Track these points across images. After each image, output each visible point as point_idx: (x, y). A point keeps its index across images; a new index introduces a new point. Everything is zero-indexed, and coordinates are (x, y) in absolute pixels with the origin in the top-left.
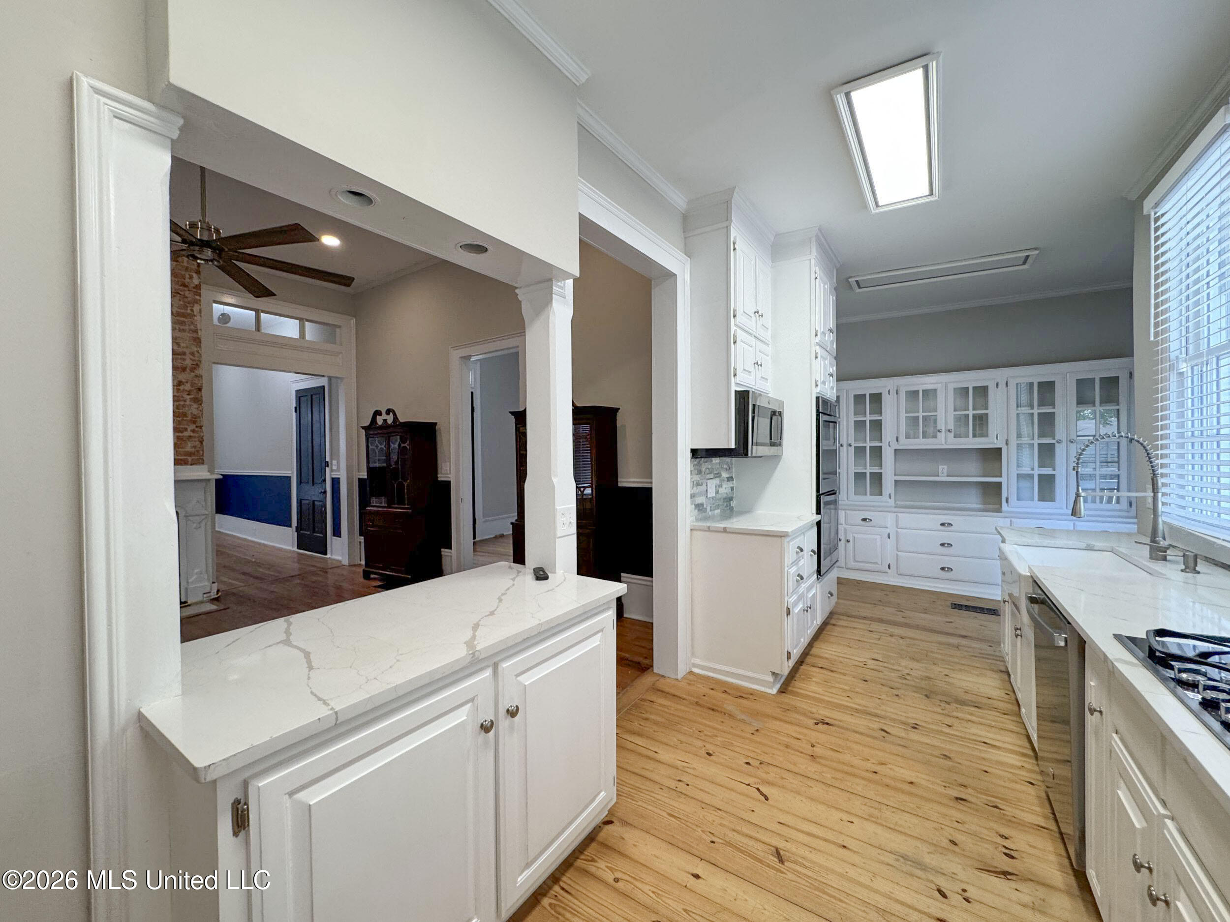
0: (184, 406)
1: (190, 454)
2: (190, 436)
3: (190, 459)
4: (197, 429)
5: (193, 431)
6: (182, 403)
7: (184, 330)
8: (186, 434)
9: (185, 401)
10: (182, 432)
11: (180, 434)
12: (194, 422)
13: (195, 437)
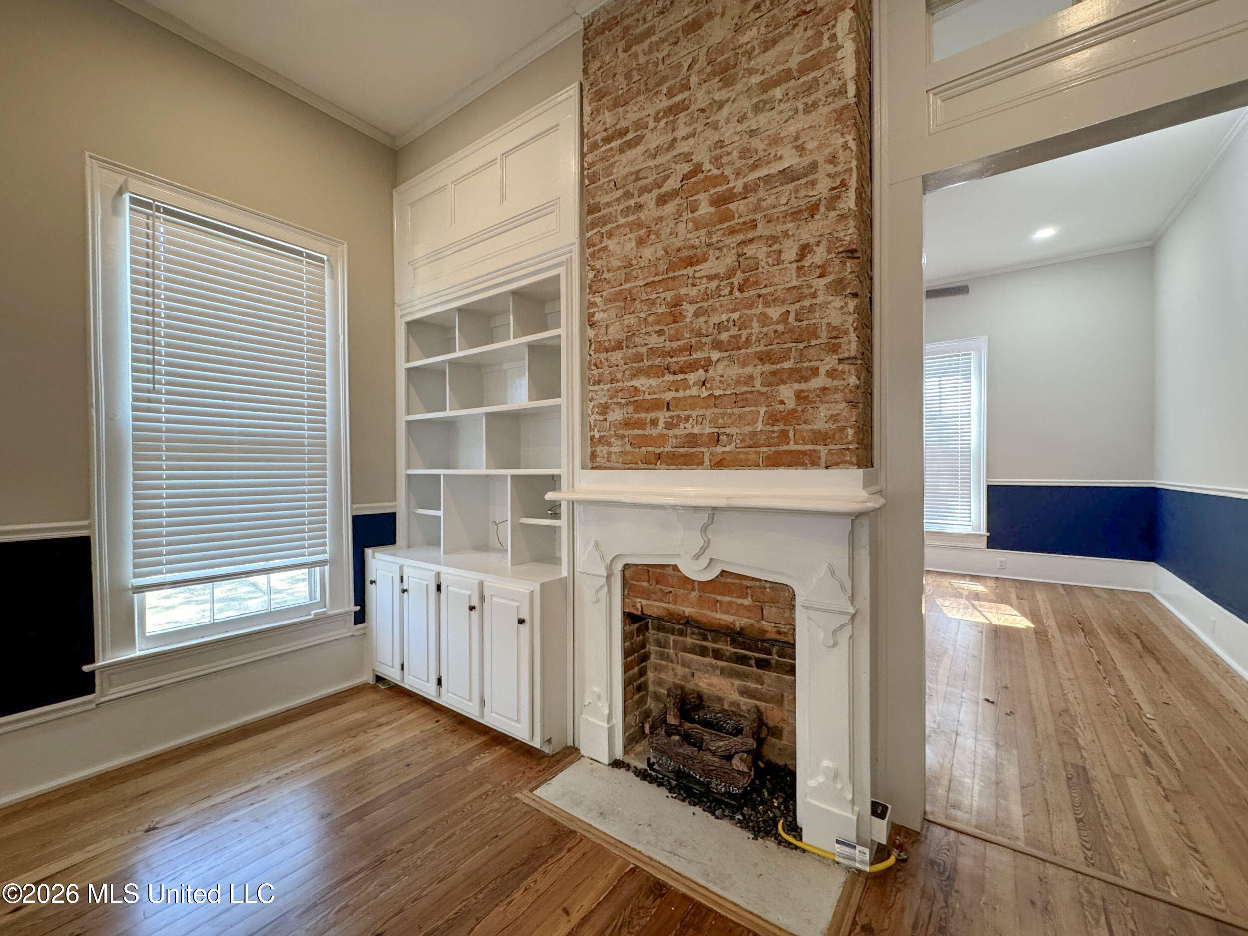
0: (811, 309)
1: (822, 438)
2: (824, 389)
3: (823, 450)
4: (840, 368)
5: (831, 374)
6: (807, 303)
7: (815, 105)
8: (816, 383)
9: (814, 295)
10: (806, 380)
11: (803, 386)
12: (834, 349)
13: (836, 390)
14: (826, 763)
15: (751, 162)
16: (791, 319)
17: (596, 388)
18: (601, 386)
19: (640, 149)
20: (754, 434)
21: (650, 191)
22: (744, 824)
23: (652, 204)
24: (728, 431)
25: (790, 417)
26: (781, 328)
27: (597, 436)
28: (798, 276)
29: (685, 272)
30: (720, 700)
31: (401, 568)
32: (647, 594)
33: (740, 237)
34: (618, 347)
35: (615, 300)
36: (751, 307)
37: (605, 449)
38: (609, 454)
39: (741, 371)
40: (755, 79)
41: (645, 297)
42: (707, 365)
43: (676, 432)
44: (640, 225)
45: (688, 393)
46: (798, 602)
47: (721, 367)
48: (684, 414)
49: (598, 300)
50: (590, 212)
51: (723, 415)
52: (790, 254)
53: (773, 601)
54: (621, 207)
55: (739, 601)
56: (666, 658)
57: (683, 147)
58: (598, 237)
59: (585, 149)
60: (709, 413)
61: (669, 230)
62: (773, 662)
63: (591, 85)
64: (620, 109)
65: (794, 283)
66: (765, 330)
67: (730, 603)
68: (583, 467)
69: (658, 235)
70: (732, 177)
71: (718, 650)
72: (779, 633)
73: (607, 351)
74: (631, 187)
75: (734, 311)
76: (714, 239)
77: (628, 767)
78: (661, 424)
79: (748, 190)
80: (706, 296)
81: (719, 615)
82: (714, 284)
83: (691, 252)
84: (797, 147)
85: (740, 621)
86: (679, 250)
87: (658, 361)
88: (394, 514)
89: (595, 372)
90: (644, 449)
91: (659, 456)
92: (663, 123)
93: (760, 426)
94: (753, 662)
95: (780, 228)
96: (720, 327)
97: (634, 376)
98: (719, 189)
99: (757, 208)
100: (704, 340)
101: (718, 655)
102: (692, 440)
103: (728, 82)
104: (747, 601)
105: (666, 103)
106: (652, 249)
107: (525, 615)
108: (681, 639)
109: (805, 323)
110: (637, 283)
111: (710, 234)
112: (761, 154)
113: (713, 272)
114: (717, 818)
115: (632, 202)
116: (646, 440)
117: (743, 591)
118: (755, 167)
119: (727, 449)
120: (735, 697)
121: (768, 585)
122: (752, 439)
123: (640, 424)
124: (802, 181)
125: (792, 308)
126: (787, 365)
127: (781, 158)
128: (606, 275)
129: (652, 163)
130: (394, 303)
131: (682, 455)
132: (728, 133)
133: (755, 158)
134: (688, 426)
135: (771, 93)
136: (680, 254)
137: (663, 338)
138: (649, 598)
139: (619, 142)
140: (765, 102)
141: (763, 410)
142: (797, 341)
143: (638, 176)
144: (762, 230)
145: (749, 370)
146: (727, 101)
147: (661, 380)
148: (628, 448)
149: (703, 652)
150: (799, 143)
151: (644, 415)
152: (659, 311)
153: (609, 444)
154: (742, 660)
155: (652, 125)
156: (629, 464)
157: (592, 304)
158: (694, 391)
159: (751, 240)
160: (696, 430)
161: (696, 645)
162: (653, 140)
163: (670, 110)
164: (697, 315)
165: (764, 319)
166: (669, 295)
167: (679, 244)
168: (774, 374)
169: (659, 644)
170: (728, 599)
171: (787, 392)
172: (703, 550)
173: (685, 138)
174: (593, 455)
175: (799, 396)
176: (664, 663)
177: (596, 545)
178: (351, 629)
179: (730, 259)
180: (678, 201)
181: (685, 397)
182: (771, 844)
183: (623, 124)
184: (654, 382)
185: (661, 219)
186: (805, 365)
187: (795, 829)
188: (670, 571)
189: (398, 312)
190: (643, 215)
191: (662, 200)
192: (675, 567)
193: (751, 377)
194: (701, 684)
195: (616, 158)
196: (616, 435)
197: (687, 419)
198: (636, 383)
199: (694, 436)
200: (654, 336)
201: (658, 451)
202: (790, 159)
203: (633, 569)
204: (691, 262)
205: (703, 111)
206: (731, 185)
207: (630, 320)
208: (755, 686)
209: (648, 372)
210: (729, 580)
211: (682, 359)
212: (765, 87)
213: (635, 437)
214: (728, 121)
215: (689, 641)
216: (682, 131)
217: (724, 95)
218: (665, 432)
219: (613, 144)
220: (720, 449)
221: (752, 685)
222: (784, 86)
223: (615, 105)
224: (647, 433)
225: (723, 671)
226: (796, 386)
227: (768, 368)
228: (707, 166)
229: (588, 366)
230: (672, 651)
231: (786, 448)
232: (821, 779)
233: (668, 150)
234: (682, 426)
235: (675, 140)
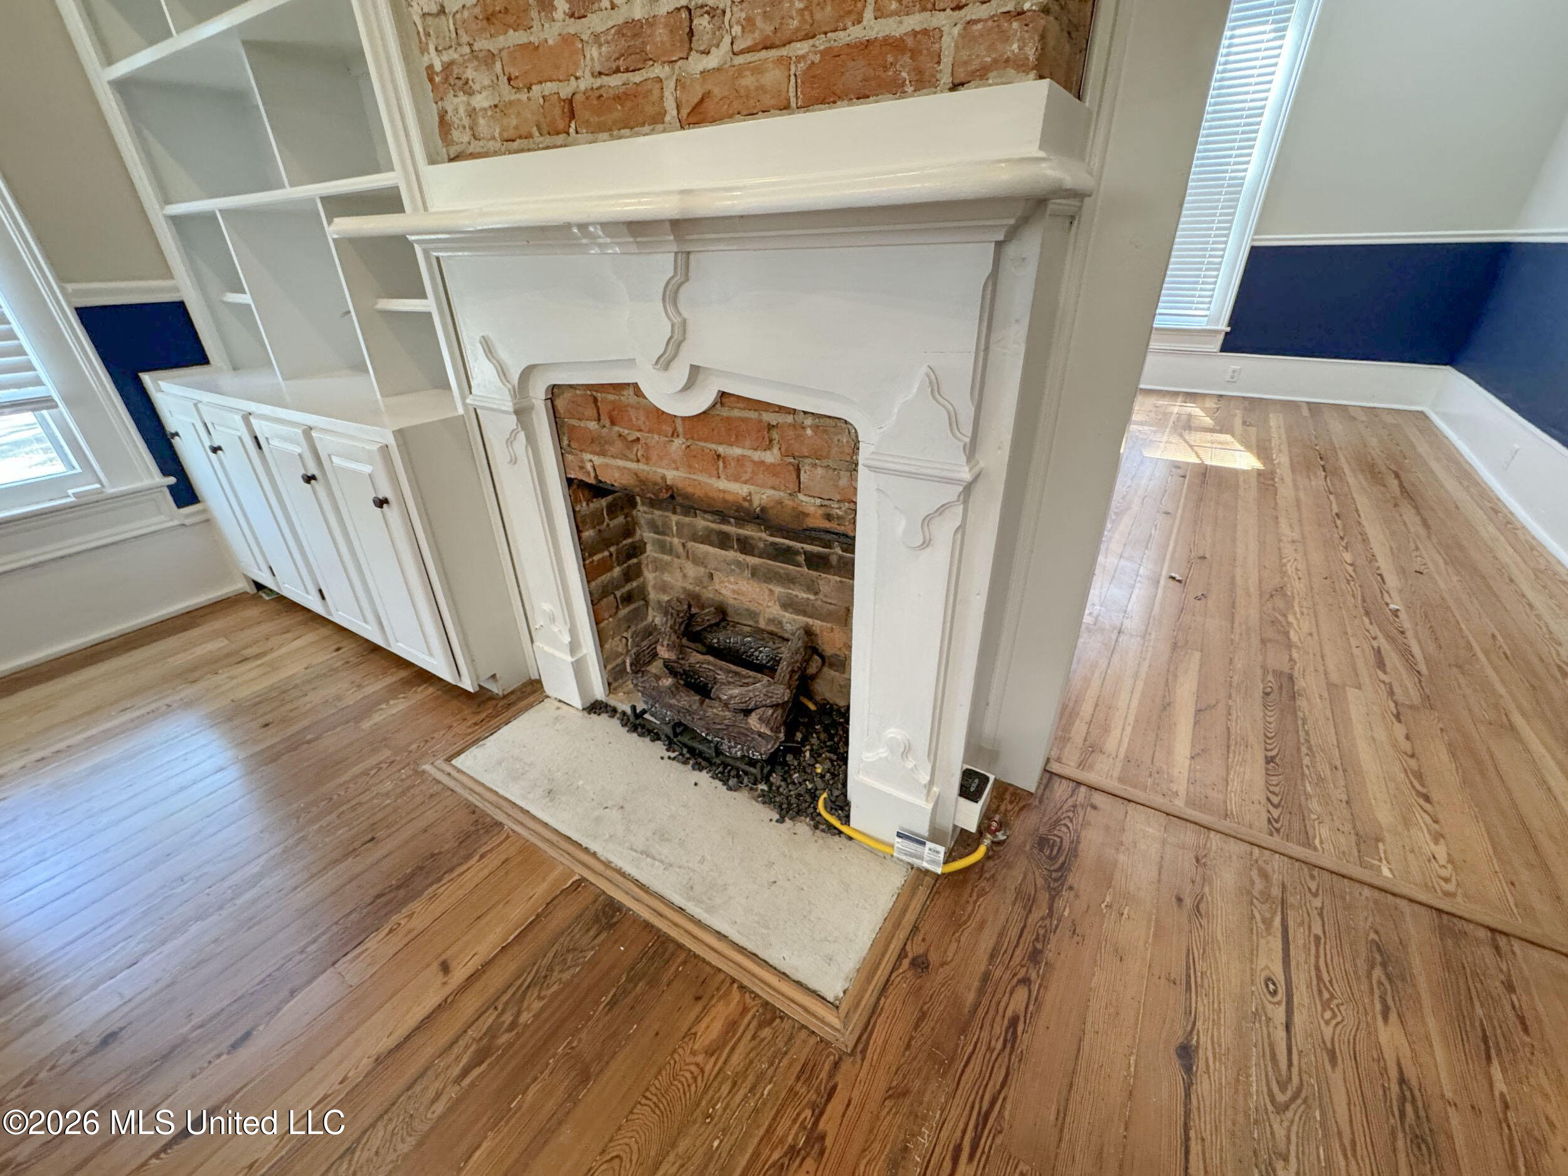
3: (949, 29)
14: (892, 732)
22: (767, 799)
27: (438, 65)
30: (754, 615)
31: (199, 407)
32: (599, 445)
37: (463, 101)
38: (472, 113)
43: (595, 21)
46: (862, 457)
53: (818, 455)
55: (757, 456)
56: (665, 548)
62: (834, 559)
67: (740, 460)
68: (432, 161)
71: (746, 538)
72: (829, 517)
77: (611, 711)
81: (723, 484)
85: (763, 495)
90: (536, 91)
91: (570, 108)
94: (801, 559)
101: (745, 546)
102: (633, 43)
104: (771, 457)
107: (385, 492)
108: (687, 520)
114: (730, 789)
116: (536, 62)
117: (766, 435)
119: (714, 59)
120: (775, 610)
121: (808, 421)
131: (617, 99)
138: (602, 453)
149: (723, 541)
154: (784, 555)
161: (712, 530)
169: (654, 527)
170: (737, 451)
172: (674, 346)
174: (444, 124)
176: (667, 558)
177: (488, 347)
178: (168, 514)
182: (803, 827)
187: (841, 806)
188: (630, 397)
192: (635, 390)
194: (723, 591)
196: (474, 56)
199: (635, 27)
201: (565, 90)
203: (568, 395)
208: (805, 596)
210: (736, 413)
213: (513, 55)
215: (700, 523)
218: (572, 26)
220: (696, 64)
221: (801, 594)
224: (534, 38)
225: (755, 573)
230: (676, 540)
231: (854, 33)
232: (883, 752)
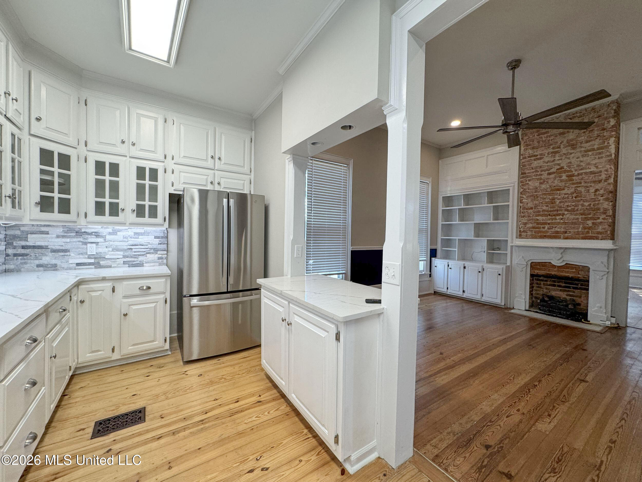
0: (598, 204)
1: (600, 233)
2: (601, 222)
3: (600, 236)
4: (606, 218)
5: (604, 219)
6: (597, 202)
7: (602, 157)
8: (599, 221)
9: (599, 201)
11: (595, 221)
12: (605, 213)
13: (605, 222)
14: (598, 305)
15: (580, 168)
16: (592, 206)
17: (523, 218)
18: (524, 218)
19: (542, 160)
20: (578, 232)
21: (545, 171)
22: (571, 320)
23: (546, 175)
24: (569, 230)
25: (590, 228)
26: (588, 207)
27: (522, 230)
28: (594, 196)
29: (557, 192)
30: (559, 297)
31: (448, 263)
32: (539, 269)
33: (575, 185)
34: (532, 208)
35: (531, 197)
36: (579, 202)
37: (525, 234)
38: (527, 235)
39: (575, 217)
40: (583, 149)
41: (542, 197)
42: (563, 215)
43: (551, 230)
44: (541, 179)
45: (556, 221)
46: (591, 271)
47: (567, 216)
48: (554, 226)
49: (524, 196)
50: (522, 174)
51: (568, 227)
52: (592, 190)
53: (582, 270)
54: (534, 174)
55: (571, 270)
56: (540, 287)
57: (558, 162)
58: (525, 181)
59: (521, 158)
60: (563, 226)
61: (551, 181)
63: (525, 142)
64: (535, 150)
65: (593, 197)
66: (583, 208)
67: (568, 271)
68: (517, 238)
69: (547, 182)
70: (574, 171)
72: (584, 277)
73: (527, 209)
74: (538, 170)
75: (572, 202)
76: (567, 185)
77: (531, 311)
78: (546, 228)
79: (578, 175)
80: (564, 198)
81: (564, 274)
82: (567, 196)
83: (559, 187)
84: (595, 167)
85: (570, 275)
86: (555, 186)
87: (546, 213)
88: (436, 250)
89: (522, 214)
90: (540, 234)
92: (550, 155)
93: (580, 230)
94: (571, 288)
95: (589, 185)
96: (568, 206)
97: (536, 216)
98: (570, 173)
99: (582, 179)
100: (562, 209)
101: (559, 286)
102: (557, 232)
103: (574, 149)
104: (574, 270)
105: (552, 150)
106: (545, 185)
107: (501, 273)
108: (546, 282)
109: (596, 207)
110: (539, 193)
111: (566, 184)
112: (584, 167)
113: (566, 193)
115: (538, 173)
116: (540, 232)
117: (572, 268)
118: (582, 169)
119: (569, 235)
120: (565, 296)
121: (580, 266)
122: (578, 233)
123: (539, 228)
124: (597, 174)
125: (592, 203)
126: (589, 216)
127: (590, 168)
128: (527, 190)
129: (547, 164)
130: (438, 191)
131: (554, 236)
132: (573, 161)
133: (582, 167)
134: (556, 229)
135: (588, 153)
136: (555, 188)
137: (548, 208)
139: (534, 158)
140: (586, 155)
141: (581, 226)
142: (593, 211)
143: (541, 167)
144: (583, 184)
145: (577, 217)
146: (573, 153)
147: (546, 218)
148: (534, 233)
149: (554, 285)
150: (597, 165)
151: (540, 226)
152: (547, 201)
153: (527, 233)
154: (568, 287)
155: (546, 155)
156: (533, 237)
157: (521, 197)
158: (558, 221)
159: (580, 186)
160: (558, 230)
161: (551, 284)
162: (546, 159)
163: (552, 153)
164: (560, 202)
165: (583, 205)
166: (551, 197)
167: (554, 185)
168: (586, 218)
169: (537, 284)
171: (590, 223)
172: (561, 258)
173: (559, 160)
174: (520, 235)
175: (593, 223)
176: (539, 289)
177: (523, 257)
179: (573, 190)
180: (555, 174)
181: (555, 222)
182: (581, 323)
183: (536, 154)
184: (544, 218)
185: (549, 178)
186: (596, 216)
187: (588, 320)
188: (548, 264)
189: (440, 194)
190: (542, 177)
191: (549, 174)
192: (550, 263)
193: (578, 218)
194: (553, 294)
195: (533, 162)
196: (529, 230)
197: (556, 227)
198: (537, 218)
199: (558, 231)
200: (545, 207)
201: (544, 235)
202: (593, 169)
203: (535, 263)
204: (558, 190)
205: (565, 154)
206: (573, 173)
207: (537, 202)
209: (542, 215)
210: (568, 265)
211: (555, 213)
212: (586, 151)
213: (536, 231)
214: (573, 158)
215: (549, 283)
216: (557, 158)
217: (572, 151)
218: (547, 230)
219: (532, 158)
220: (566, 235)
221: (571, 293)
222: (592, 152)
223: (533, 148)
224: (541, 230)
225: (561, 290)
226: (592, 221)
227: (583, 216)
228: (565, 167)
229: (519, 212)
230: (542, 286)
231: (588, 235)
232: (596, 308)
233: (552, 162)
234: (553, 229)
235: (555, 160)
